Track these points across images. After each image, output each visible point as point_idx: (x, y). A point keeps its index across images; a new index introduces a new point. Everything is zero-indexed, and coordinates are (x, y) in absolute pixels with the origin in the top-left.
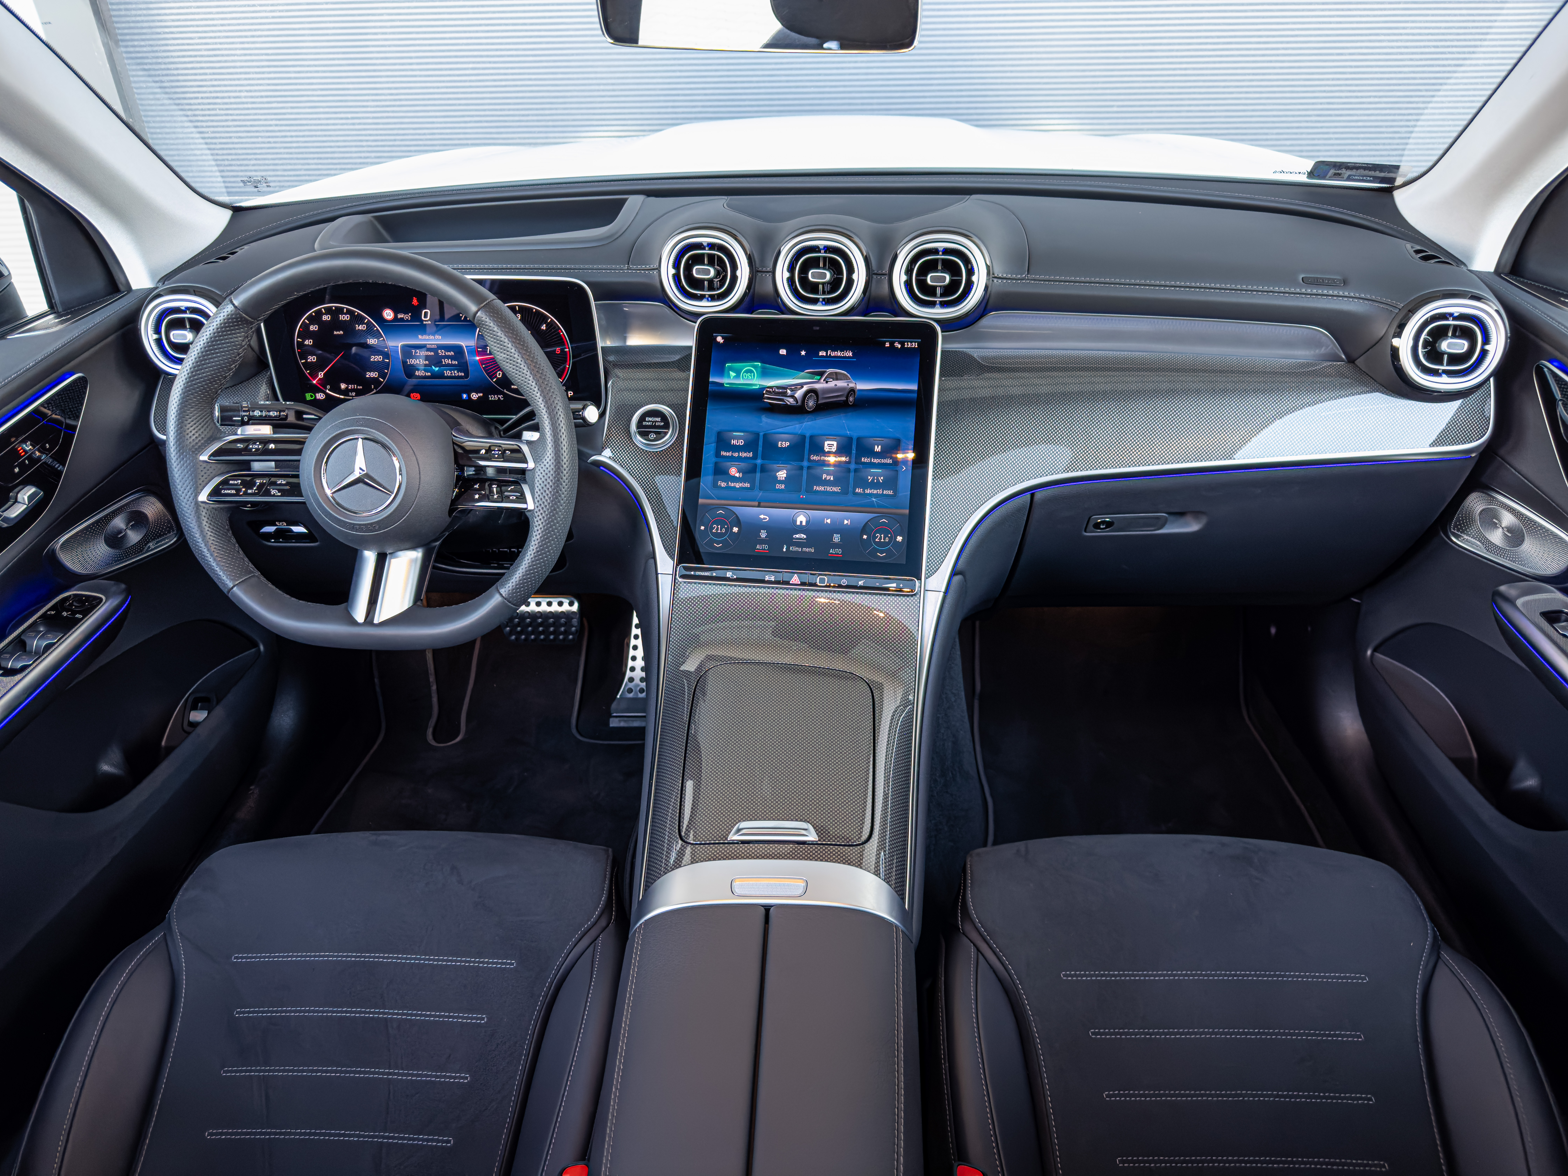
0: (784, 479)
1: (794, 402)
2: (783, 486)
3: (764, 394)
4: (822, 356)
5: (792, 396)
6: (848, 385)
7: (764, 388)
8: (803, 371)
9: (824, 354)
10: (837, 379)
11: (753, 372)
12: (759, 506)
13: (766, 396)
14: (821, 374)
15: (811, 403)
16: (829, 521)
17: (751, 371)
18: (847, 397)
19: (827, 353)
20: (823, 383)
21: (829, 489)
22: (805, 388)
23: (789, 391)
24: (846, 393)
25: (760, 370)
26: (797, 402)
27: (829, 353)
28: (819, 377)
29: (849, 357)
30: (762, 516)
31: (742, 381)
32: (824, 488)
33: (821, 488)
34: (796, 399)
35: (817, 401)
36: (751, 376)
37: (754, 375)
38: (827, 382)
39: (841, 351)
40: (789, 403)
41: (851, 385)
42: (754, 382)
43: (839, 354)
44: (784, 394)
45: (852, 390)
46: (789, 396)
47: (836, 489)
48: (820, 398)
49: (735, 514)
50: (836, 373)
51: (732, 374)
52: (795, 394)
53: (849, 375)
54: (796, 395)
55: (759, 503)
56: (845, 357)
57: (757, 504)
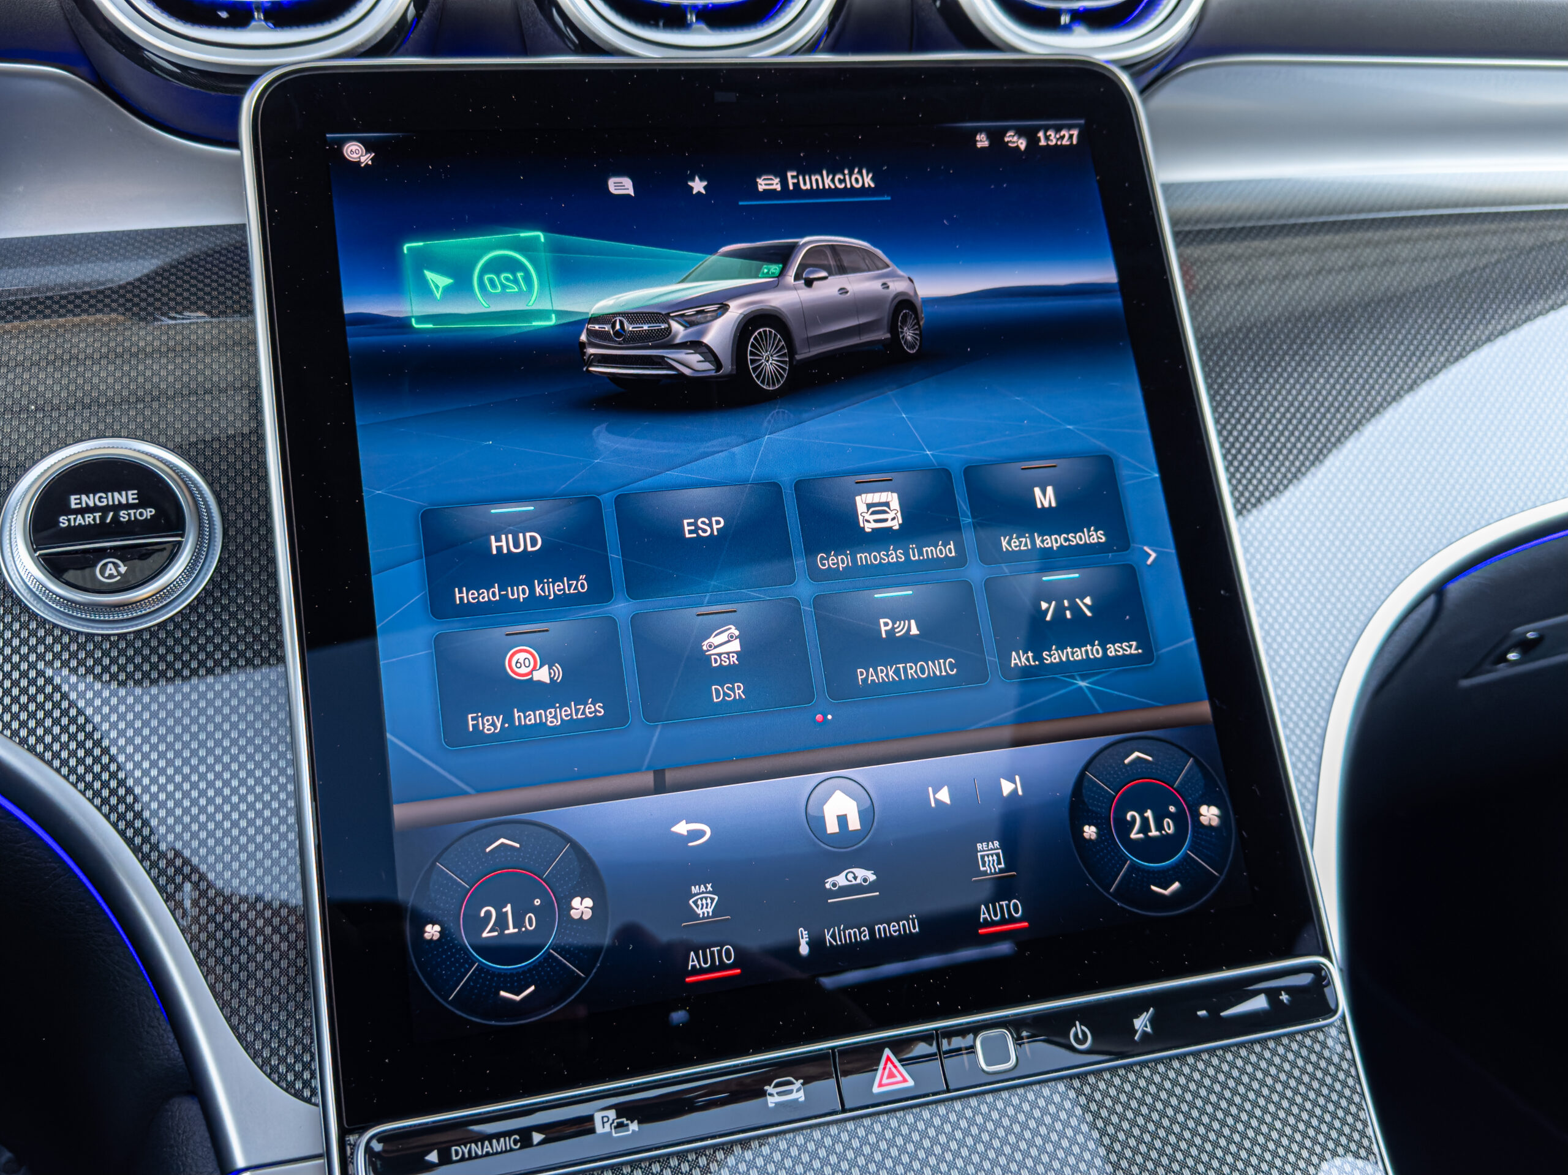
0: (734, 659)
1: (707, 366)
2: (739, 691)
3: (583, 345)
4: (770, 194)
5: (695, 345)
6: (885, 286)
7: (579, 324)
8: (713, 251)
9: (776, 184)
10: (842, 270)
11: (522, 267)
12: (660, 788)
13: (591, 351)
14: (783, 256)
15: (770, 362)
16: (944, 795)
17: (512, 266)
18: (894, 329)
19: (784, 182)
20: (795, 288)
21: (912, 670)
22: (736, 310)
23: (676, 326)
24: (885, 313)
25: (544, 256)
26: (718, 365)
27: (791, 181)
28: (775, 268)
29: (863, 191)
30: (682, 828)
31: (483, 305)
32: (897, 672)
33: (884, 674)
34: (708, 353)
35: (792, 352)
36: (516, 281)
37: (528, 279)
38: (809, 283)
39: (833, 171)
40: (687, 371)
41: (898, 286)
42: (533, 303)
43: (827, 181)
44: (664, 339)
45: (905, 305)
46: (683, 346)
47: (940, 668)
48: (797, 343)
49: (567, 839)
50: (833, 248)
51: (438, 281)
52: (703, 333)
53: (879, 252)
54: (707, 339)
55: (659, 774)
56: (852, 191)
57: (648, 779)
